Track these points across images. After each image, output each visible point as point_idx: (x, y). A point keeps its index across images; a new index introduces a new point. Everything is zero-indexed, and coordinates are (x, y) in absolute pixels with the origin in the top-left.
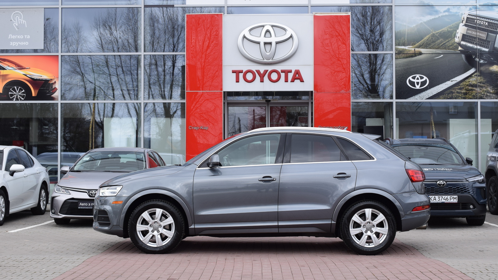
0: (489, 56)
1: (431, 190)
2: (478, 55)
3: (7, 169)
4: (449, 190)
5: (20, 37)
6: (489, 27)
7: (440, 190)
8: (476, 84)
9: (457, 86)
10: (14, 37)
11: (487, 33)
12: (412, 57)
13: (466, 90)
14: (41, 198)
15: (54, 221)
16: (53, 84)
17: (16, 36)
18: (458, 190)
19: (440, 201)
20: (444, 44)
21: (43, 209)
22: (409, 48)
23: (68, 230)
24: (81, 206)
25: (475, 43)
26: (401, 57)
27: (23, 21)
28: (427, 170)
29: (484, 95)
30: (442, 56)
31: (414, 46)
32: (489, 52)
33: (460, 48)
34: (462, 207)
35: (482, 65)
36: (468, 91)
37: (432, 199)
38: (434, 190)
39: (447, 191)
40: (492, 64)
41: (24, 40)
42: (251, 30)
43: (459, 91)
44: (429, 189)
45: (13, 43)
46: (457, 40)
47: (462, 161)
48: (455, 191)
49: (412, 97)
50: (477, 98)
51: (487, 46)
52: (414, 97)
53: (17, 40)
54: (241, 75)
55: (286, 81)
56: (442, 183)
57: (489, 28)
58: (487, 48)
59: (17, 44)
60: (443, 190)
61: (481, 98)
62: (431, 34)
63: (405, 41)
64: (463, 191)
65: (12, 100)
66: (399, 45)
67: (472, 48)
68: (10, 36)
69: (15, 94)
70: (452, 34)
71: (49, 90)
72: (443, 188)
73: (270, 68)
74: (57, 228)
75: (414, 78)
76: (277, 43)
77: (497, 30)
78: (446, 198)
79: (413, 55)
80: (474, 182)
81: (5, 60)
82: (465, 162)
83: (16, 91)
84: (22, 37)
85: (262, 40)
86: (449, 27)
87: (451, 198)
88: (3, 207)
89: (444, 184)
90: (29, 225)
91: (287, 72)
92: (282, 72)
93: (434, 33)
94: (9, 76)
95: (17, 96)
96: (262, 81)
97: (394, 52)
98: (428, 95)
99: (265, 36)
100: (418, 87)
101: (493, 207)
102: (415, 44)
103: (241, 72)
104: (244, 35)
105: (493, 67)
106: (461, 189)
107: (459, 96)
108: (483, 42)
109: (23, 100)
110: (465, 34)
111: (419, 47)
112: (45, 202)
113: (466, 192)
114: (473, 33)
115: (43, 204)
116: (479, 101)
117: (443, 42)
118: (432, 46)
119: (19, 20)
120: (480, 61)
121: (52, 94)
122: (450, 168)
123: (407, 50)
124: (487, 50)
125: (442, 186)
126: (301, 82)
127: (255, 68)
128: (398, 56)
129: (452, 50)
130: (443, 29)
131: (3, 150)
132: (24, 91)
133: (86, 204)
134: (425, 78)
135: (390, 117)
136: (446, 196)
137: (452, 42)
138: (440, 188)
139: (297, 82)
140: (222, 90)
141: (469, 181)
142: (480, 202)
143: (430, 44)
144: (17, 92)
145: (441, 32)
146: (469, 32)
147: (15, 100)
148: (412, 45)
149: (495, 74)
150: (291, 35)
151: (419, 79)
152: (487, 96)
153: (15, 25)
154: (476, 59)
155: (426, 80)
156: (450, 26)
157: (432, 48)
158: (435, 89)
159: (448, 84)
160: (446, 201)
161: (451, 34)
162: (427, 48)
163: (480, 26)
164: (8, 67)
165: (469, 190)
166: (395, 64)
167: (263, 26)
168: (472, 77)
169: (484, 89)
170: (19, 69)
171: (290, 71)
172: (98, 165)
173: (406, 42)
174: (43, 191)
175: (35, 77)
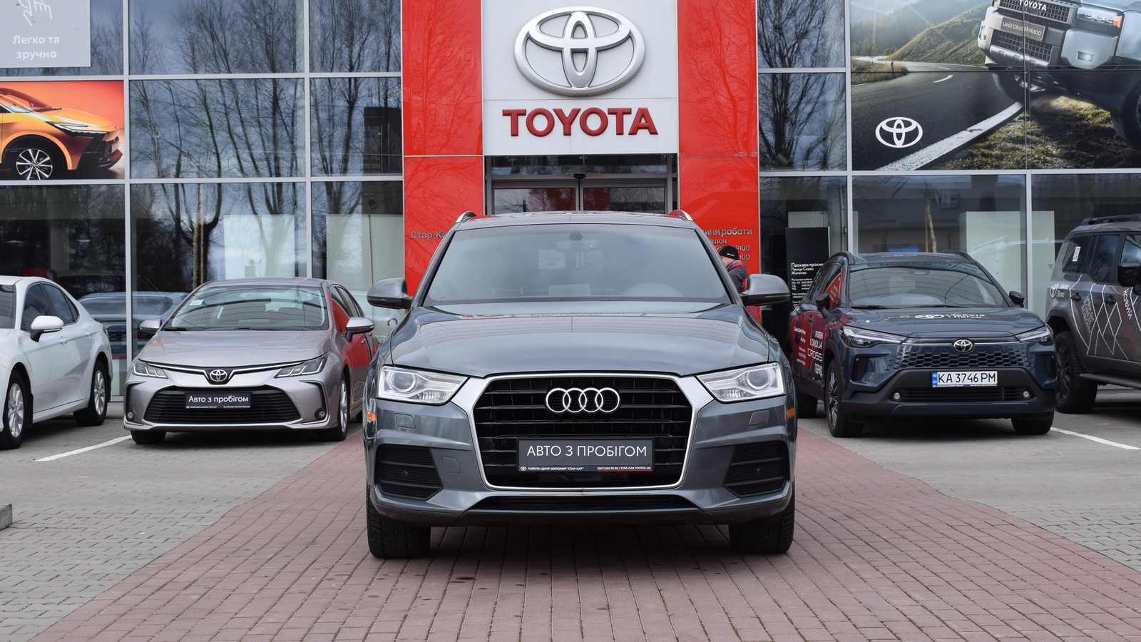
0: (1050, 76)
1: (942, 360)
2: (1027, 75)
3: (25, 326)
4: (980, 359)
5: (38, 40)
6: (1049, 14)
7: (961, 360)
8: (1023, 137)
9: (982, 142)
10: (24, 41)
11: (1044, 27)
12: (887, 79)
13: (1001, 149)
14: (95, 390)
15: (130, 436)
16: (112, 142)
17: (29, 39)
18: (997, 359)
19: (961, 384)
20: (954, 51)
21: (99, 413)
22: (880, 60)
23: (165, 455)
24: (192, 403)
25: (1020, 48)
26: (863, 80)
27: (45, 6)
28: (933, 317)
29: (1040, 159)
30: (950, 76)
31: (891, 56)
32: (1049, 67)
33: (988, 61)
34: (1005, 396)
35: (1035, 96)
36: (1005, 151)
37: (945, 378)
38: (947, 360)
39: (976, 362)
40: (1056, 93)
41: (47, 47)
42: (542, 23)
43: (986, 151)
44: (938, 358)
45: (22, 55)
46: (981, 43)
47: (1001, 298)
48: (993, 361)
49: (887, 164)
50: (1024, 168)
51: (1045, 56)
52: (891, 164)
53: (31, 47)
54: (522, 121)
55: (620, 132)
56: (965, 345)
57: (1048, 17)
58: (1044, 59)
59: (33, 57)
60: (967, 360)
61: (1033, 166)
62: (928, 29)
63: (871, 46)
64: (1008, 361)
65: (23, 178)
66: (859, 54)
67: (1013, 60)
68: (17, 38)
69: (29, 166)
70: (971, 29)
71: (103, 156)
72: (967, 355)
73: (584, 105)
74: (140, 451)
75: (891, 124)
76: (599, 50)
77: (1066, 20)
78: (972, 376)
79: (890, 75)
80: (1032, 343)
81: (5, 92)
82: (1009, 300)
83: (30, 159)
84: (42, 40)
85: (568, 44)
86: (965, 15)
87: (984, 376)
88: (20, 409)
89: (968, 347)
90: (76, 447)
91: (620, 114)
92: (609, 113)
93: (933, 27)
94: (16, 127)
95: (34, 171)
96: (567, 133)
97: (848, 70)
98: (922, 161)
99: (573, 36)
100: (899, 144)
101: (1061, 396)
102: (893, 52)
103: (523, 113)
104: (528, 33)
105: (1058, 99)
106: (1004, 356)
107: (987, 163)
108: (1036, 48)
109: (46, 179)
110: (999, 29)
111: (901, 58)
112: (103, 399)
113: (1015, 363)
114: (1016, 27)
115: (100, 401)
116: (1029, 173)
117: (953, 47)
118: (929, 56)
119: (35, 3)
120: (1031, 87)
121: (111, 166)
122: (979, 314)
123: (876, 64)
124: (1045, 64)
125: (963, 350)
126: (651, 133)
127: (551, 104)
128: (857, 78)
129: (972, 64)
130: (952, 20)
131: (14, 286)
132: (48, 158)
133: (203, 399)
134: (915, 124)
135: (841, 209)
136: (974, 373)
137: (970, 47)
138: (960, 355)
139: (643, 133)
140: (481, 152)
141: (1022, 340)
142: (1045, 383)
143: (924, 52)
144: (35, 160)
145: (948, 25)
146: (1007, 25)
147: (30, 179)
148: (887, 54)
149: (1063, 115)
150: (630, 32)
151: (901, 128)
152: (1046, 162)
153: (27, 14)
154: (1023, 83)
155: (917, 128)
156: (966, 12)
157: (930, 60)
158: (936, 149)
159: (964, 137)
160: (973, 384)
161: (968, 30)
162: (917, 61)
163: (1029, 12)
164: (13, 107)
165: (1021, 360)
166: (852, 96)
167: (569, 14)
168: (1014, 121)
169: (1040, 148)
170: (37, 111)
171: (628, 112)
172: (218, 317)
173: (873, 48)
174: (99, 375)
175: (73, 129)
